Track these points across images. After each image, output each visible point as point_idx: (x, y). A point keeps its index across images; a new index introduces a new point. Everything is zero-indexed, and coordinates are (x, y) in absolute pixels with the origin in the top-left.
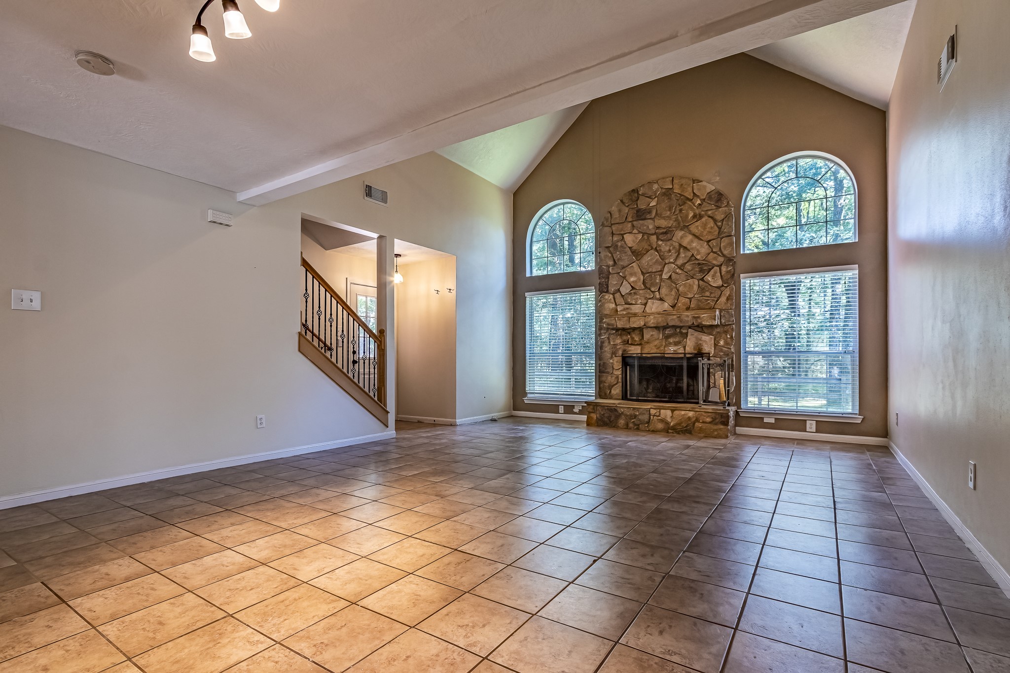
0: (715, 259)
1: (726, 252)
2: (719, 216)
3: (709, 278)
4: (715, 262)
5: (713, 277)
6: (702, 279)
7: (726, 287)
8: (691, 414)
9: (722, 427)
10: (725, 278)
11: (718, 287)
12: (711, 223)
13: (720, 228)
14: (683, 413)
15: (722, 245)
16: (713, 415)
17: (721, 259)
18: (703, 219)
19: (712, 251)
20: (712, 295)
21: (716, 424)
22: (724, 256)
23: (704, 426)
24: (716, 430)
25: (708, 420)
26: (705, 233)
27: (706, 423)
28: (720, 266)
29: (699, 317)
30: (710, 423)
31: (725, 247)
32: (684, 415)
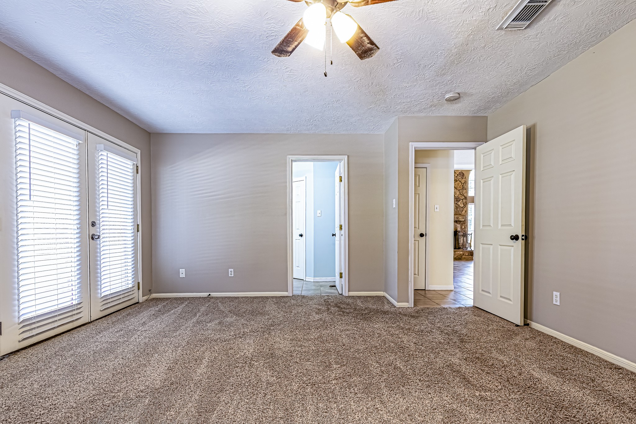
0: (461, 197)
1: (465, 195)
2: (463, 182)
3: (459, 203)
4: (461, 198)
5: (461, 203)
6: (457, 204)
7: (465, 207)
8: (461, 253)
9: (471, 256)
10: (464, 204)
11: (462, 207)
12: (460, 184)
13: (463, 186)
14: (459, 252)
15: (464, 192)
16: (468, 253)
17: (463, 197)
18: (458, 182)
19: (460, 194)
20: (460, 210)
21: (469, 256)
22: (464, 196)
23: (466, 256)
24: (469, 258)
25: (467, 254)
26: (458, 187)
27: (466, 255)
28: (463, 200)
29: (458, 218)
30: (468, 255)
31: (465, 193)
32: (459, 253)
